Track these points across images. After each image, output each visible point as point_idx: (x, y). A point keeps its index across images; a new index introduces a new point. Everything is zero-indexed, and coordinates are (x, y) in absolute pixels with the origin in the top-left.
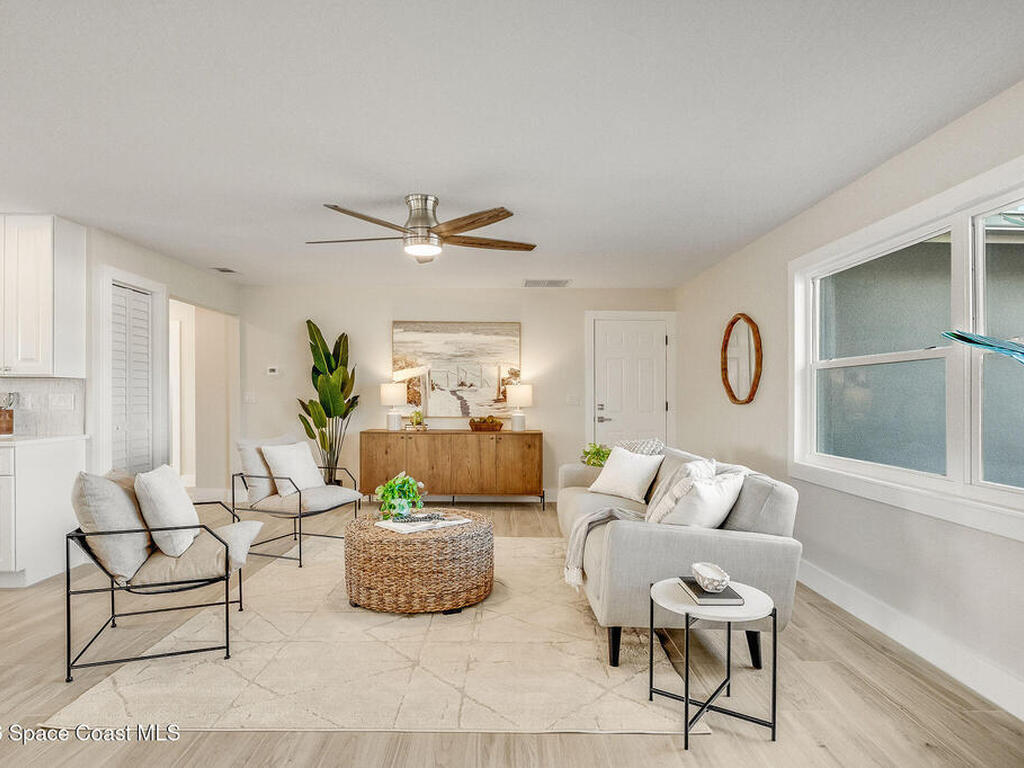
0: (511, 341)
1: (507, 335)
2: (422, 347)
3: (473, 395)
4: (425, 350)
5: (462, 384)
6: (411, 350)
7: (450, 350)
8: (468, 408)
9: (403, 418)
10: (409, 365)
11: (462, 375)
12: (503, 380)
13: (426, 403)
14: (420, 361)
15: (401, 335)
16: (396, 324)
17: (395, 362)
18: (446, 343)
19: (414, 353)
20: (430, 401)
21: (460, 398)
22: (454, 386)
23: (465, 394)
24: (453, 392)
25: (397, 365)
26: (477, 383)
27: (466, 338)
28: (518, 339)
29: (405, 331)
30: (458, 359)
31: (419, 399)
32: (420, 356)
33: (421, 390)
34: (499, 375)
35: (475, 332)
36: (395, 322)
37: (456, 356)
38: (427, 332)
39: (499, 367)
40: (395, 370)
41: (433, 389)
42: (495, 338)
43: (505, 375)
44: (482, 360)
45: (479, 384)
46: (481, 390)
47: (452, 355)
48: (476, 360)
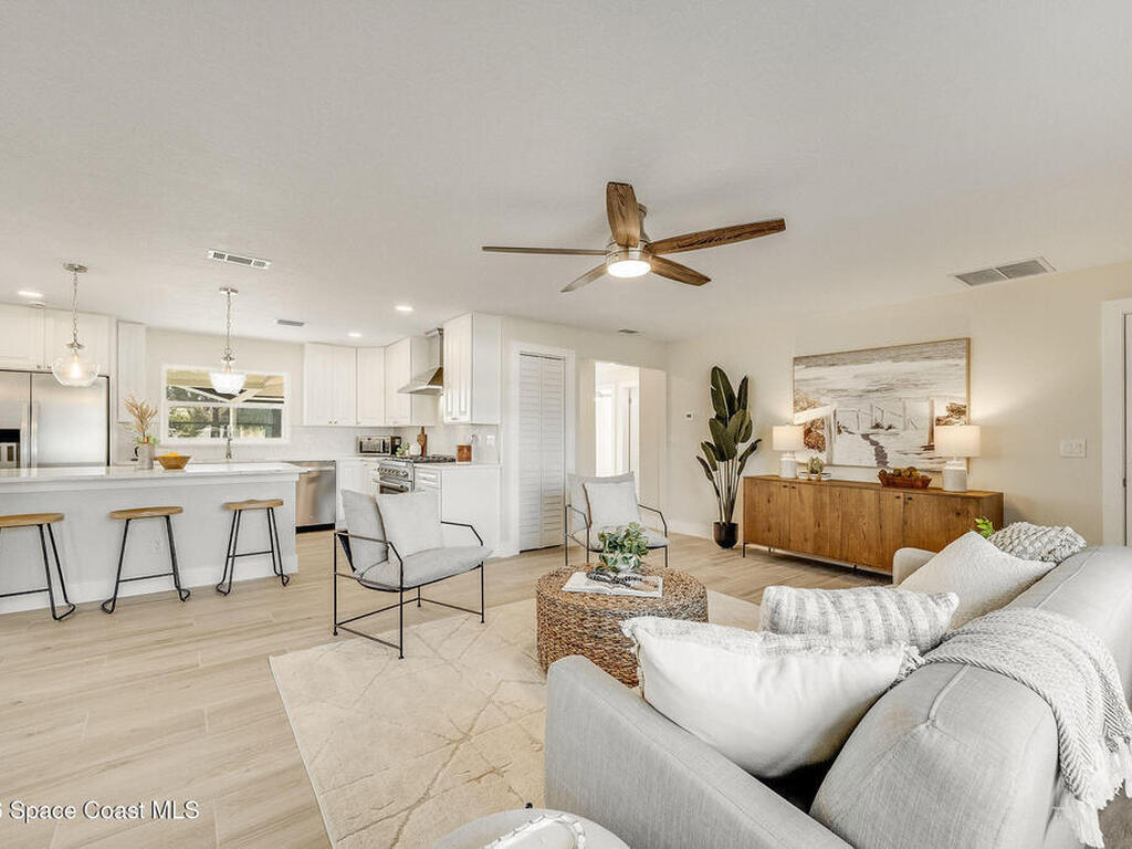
0: (952, 366)
1: (946, 357)
2: (826, 384)
3: (892, 439)
4: (829, 387)
5: (878, 426)
6: (813, 388)
7: (862, 385)
8: (885, 456)
9: (800, 464)
10: (812, 405)
11: (877, 414)
12: (938, 420)
13: (832, 449)
14: (823, 400)
15: (804, 373)
16: (797, 360)
17: (795, 403)
18: (856, 377)
19: (817, 391)
20: (835, 446)
21: (873, 443)
22: (866, 428)
23: (882, 438)
24: (866, 437)
25: (799, 405)
26: (899, 425)
27: (884, 369)
28: (963, 362)
29: (807, 367)
30: (871, 395)
31: (823, 443)
32: (823, 395)
33: (825, 433)
34: (932, 412)
35: (895, 359)
36: (795, 359)
37: (869, 391)
38: (833, 365)
39: (932, 402)
40: (796, 411)
41: (840, 432)
42: (927, 363)
43: (941, 412)
44: (902, 394)
45: (902, 427)
46: (902, 434)
47: (862, 391)
48: (897, 394)
